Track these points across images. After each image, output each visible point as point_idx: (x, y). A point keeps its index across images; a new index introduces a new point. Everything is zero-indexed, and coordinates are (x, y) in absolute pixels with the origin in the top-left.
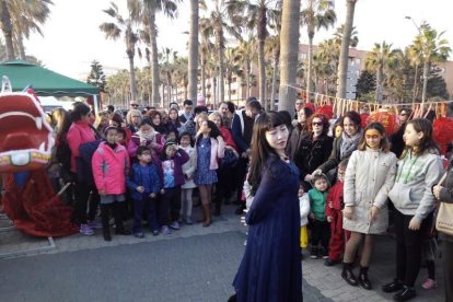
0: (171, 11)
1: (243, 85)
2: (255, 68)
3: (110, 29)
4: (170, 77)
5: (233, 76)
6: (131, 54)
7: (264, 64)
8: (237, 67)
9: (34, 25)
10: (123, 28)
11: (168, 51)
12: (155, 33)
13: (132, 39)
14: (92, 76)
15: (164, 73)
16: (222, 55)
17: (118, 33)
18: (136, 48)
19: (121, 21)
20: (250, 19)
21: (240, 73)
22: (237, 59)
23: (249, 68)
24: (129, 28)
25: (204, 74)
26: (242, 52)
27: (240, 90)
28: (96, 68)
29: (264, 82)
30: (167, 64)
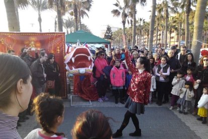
0: (143, 3)
1: (178, 34)
2: (184, 26)
3: (116, 12)
4: (141, 32)
5: (173, 30)
6: (124, 22)
7: (188, 24)
8: (174, 26)
9: (85, 13)
10: (121, 11)
11: (141, 20)
12: (135, 12)
13: (125, 16)
14: (107, 33)
15: (138, 30)
16: (167, 21)
17: (119, 13)
18: (127, 20)
19: (121, 8)
20: (182, 4)
21: (176, 29)
22: (175, 22)
23: (181, 27)
24: (124, 11)
25: (158, 29)
26: (177, 19)
27: (176, 37)
28: (109, 29)
29: (188, 34)
30: (140, 26)
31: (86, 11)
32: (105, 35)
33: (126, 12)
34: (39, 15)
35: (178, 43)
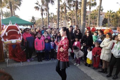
0: (52, 3)
1: (72, 22)
2: (75, 17)
3: (37, 8)
4: (52, 21)
5: (69, 20)
6: (42, 14)
7: (77, 16)
8: (70, 17)
9: (17, 7)
10: (40, 7)
12: (49, 9)
13: (42, 10)
14: (32, 20)
15: (50, 19)
16: (66, 15)
17: (39, 9)
18: (43, 13)
19: (40, 6)
20: (73, 5)
21: (71, 19)
22: (70, 15)
23: (73, 18)
24: (42, 8)
25: (61, 19)
26: (71, 13)
27: (71, 23)
28: (33, 18)
30: (51, 17)
31: (18, 6)
33: (43, 8)
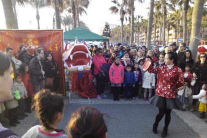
1: (176, 31)
2: (182, 23)
3: (114, 9)
4: (139, 29)
5: (171, 27)
6: (122, 20)
7: (186, 21)
8: (173, 23)
9: (83, 10)
10: (119, 8)
11: (139, 17)
12: (134, 9)
13: (123, 13)
14: (105, 30)
15: (137, 27)
16: (165, 18)
17: (117, 10)
18: (125, 17)
19: (119, 5)
21: (174, 26)
22: (173, 19)
23: (179, 24)
24: (122, 8)
25: (156, 26)
26: (175, 16)
27: (174, 34)
28: (107, 26)
29: (186, 31)
30: (138, 23)
31: (85, 8)
32: (104, 33)
33: (124, 9)
34: (37, 12)
35: (177, 40)
